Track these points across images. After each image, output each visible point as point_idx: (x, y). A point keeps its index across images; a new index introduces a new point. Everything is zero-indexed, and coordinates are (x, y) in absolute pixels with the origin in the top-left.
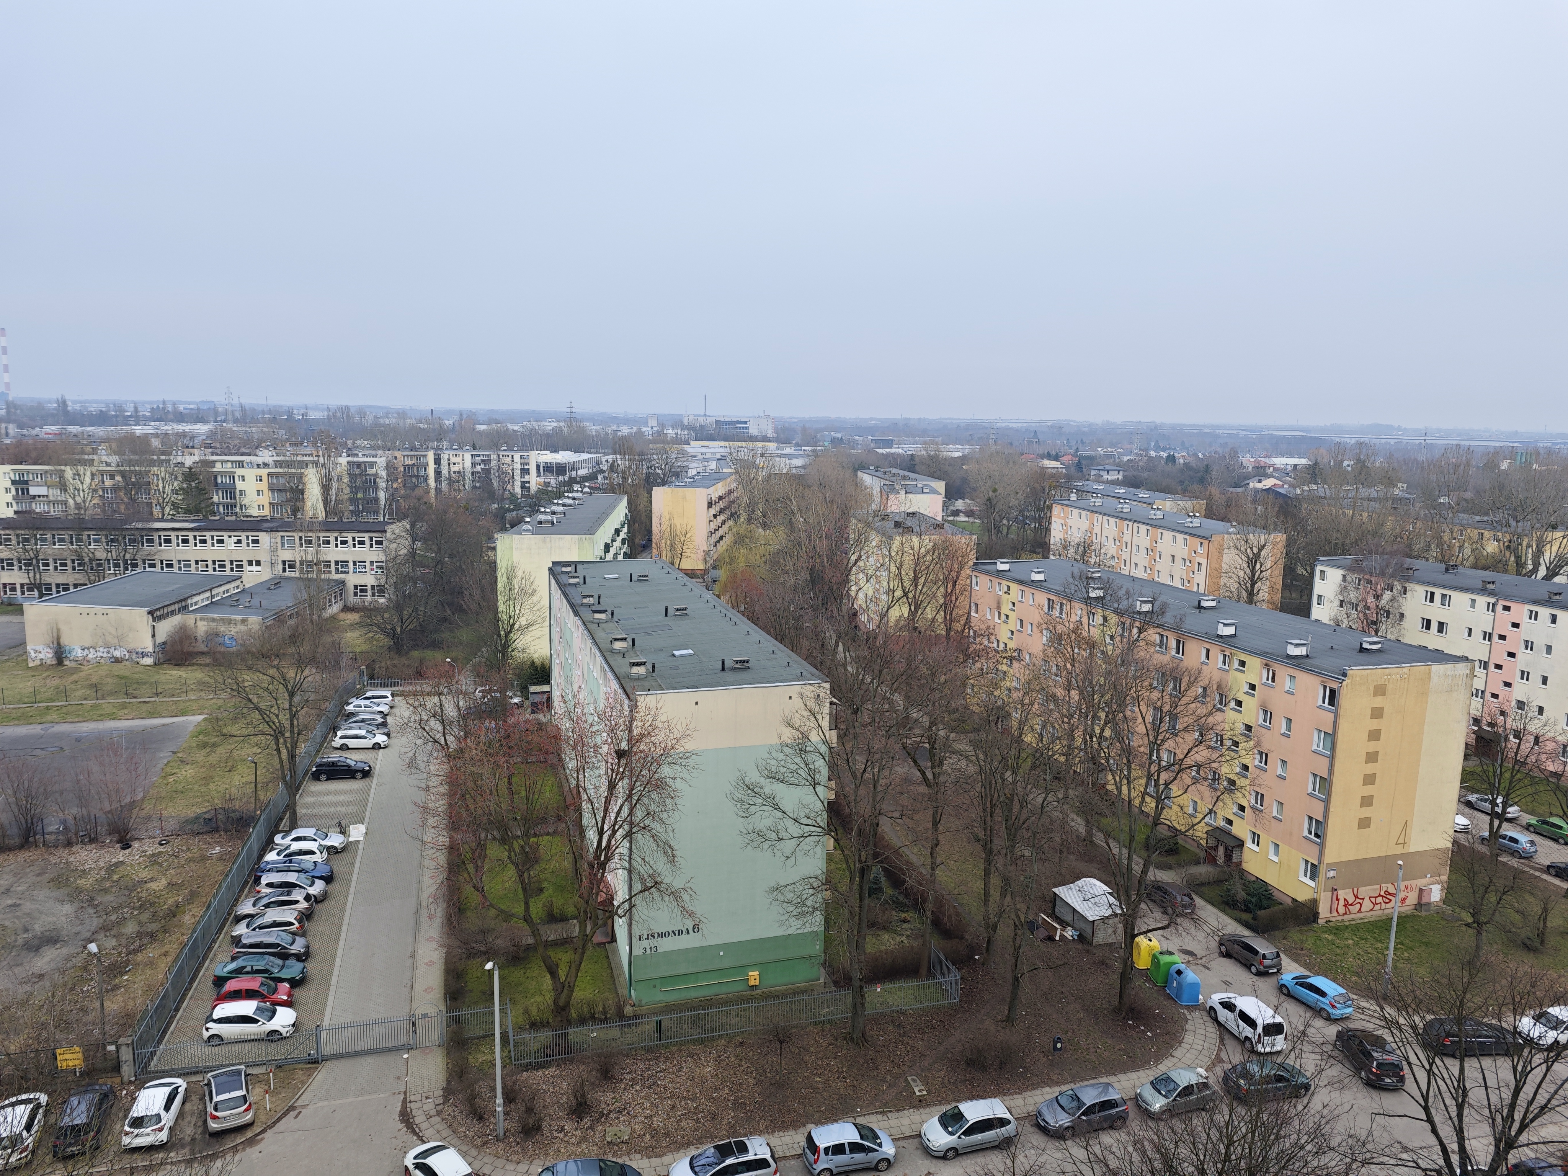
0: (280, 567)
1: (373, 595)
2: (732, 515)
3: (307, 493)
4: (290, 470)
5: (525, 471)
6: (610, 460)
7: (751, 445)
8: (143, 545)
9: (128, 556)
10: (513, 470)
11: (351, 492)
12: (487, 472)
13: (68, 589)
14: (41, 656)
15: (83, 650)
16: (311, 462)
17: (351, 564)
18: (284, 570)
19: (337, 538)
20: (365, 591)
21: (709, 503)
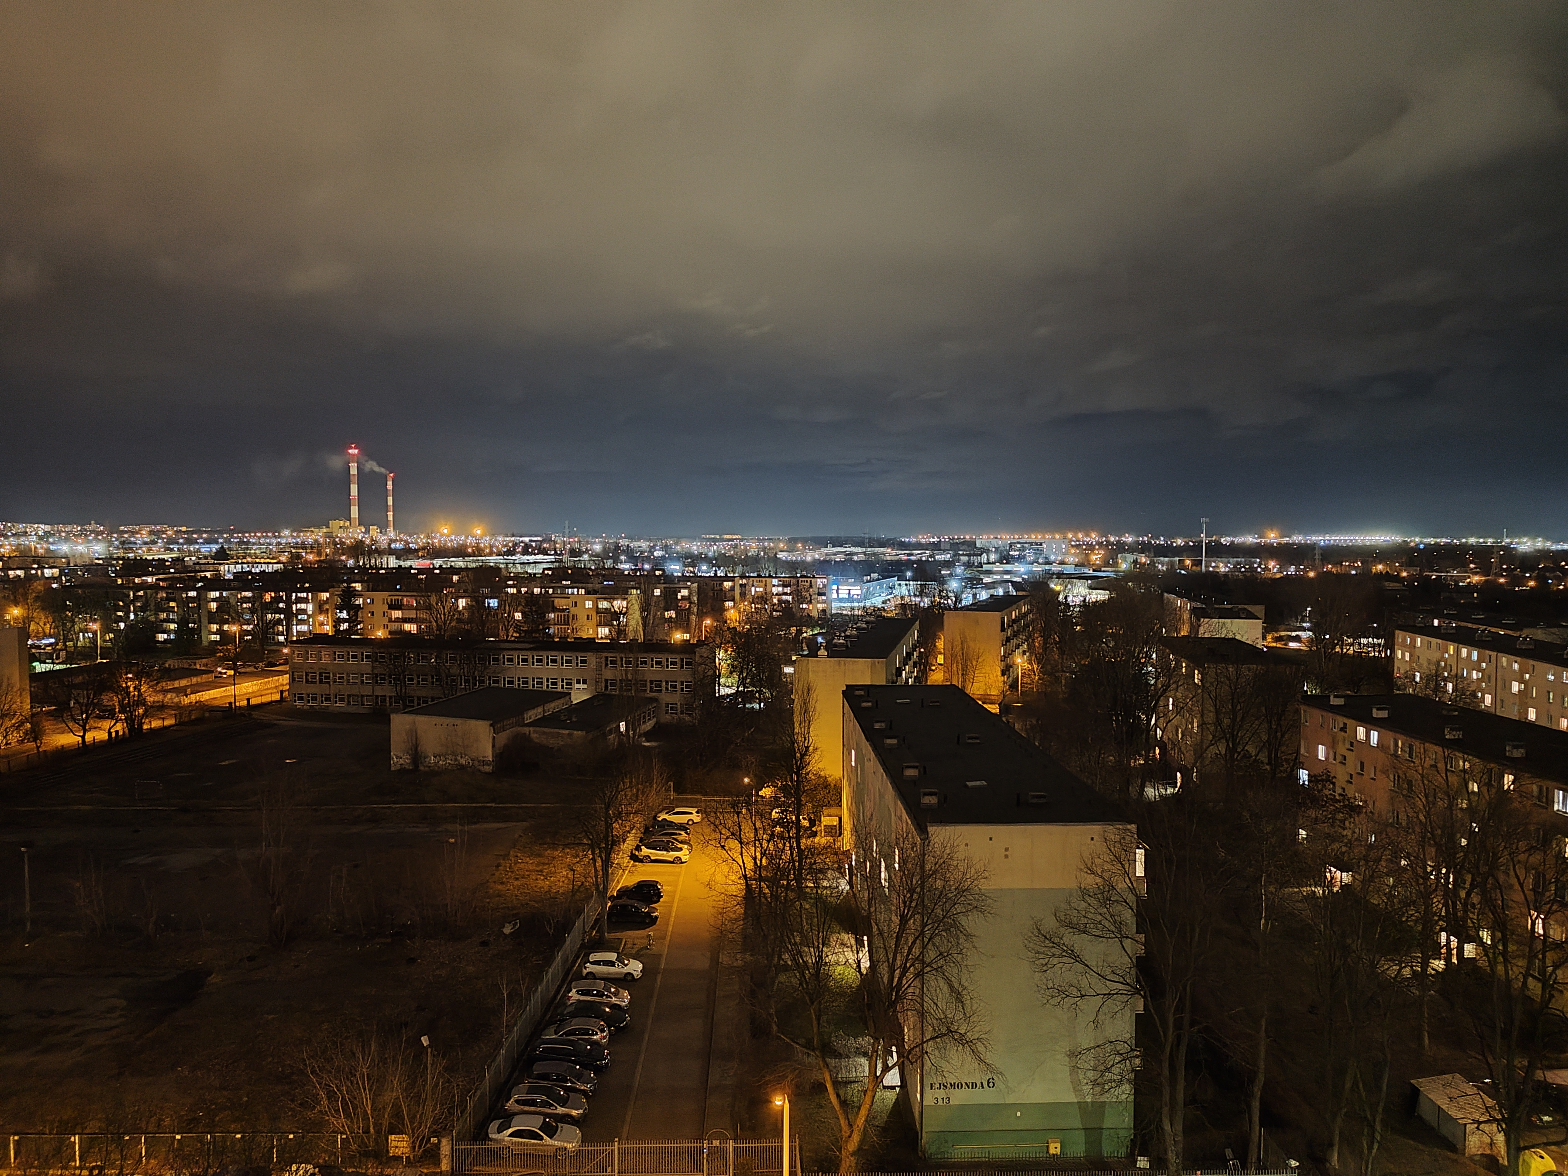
0: (603, 685)
1: (682, 713)
2: (1027, 639)
8: (489, 663)
9: (476, 673)
10: (811, 594)
13: (426, 702)
14: (402, 761)
15: (435, 757)
17: (664, 683)
18: (606, 688)
19: (653, 659)
20: (675, 709)
21: (1002, 627)
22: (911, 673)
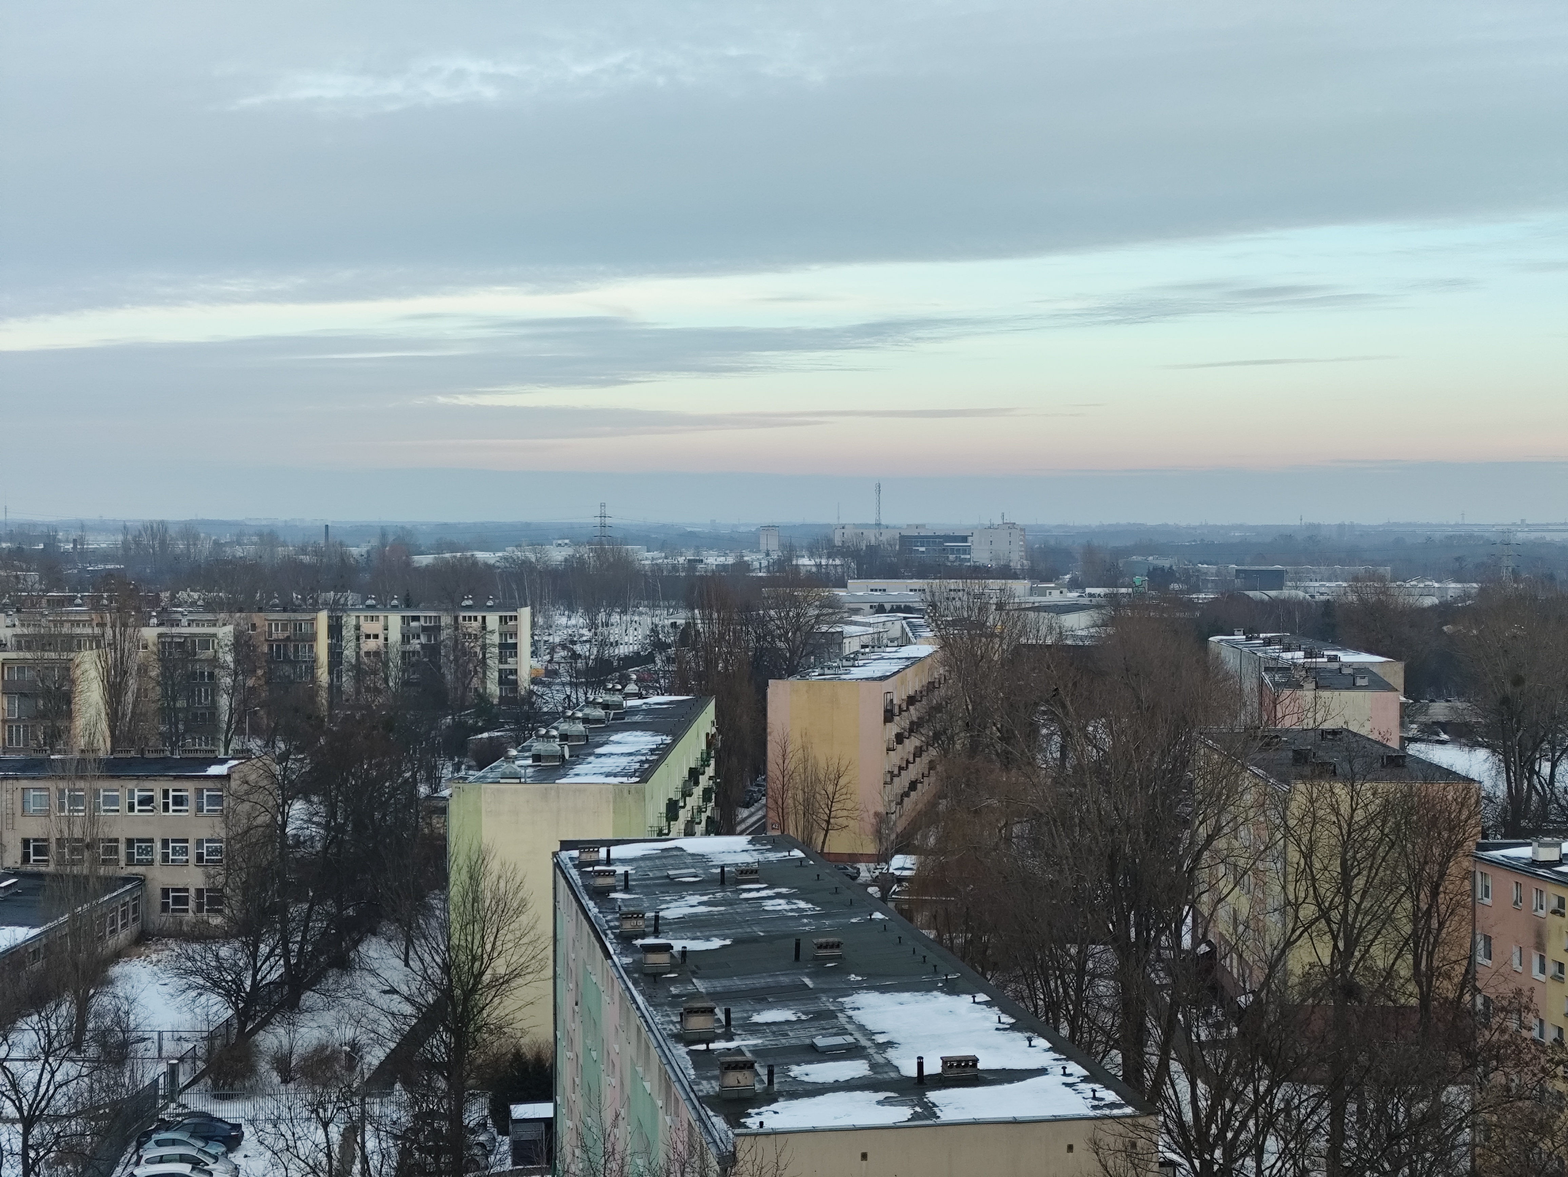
0: (19, 851)
2: (937, 736)
3: (78, 701)
4: (46, 655)
5: (509, 649)
6: (681, 622)
7: (976, 586)
10: (484, 647)
11: (164, 695)
12: (432, 650)
16: (88, 636)
17: (159, 845)
18: (26, 858)
19: (131, 792)
20: (184, 901)
21: (886, 711)
22: (700, 810)
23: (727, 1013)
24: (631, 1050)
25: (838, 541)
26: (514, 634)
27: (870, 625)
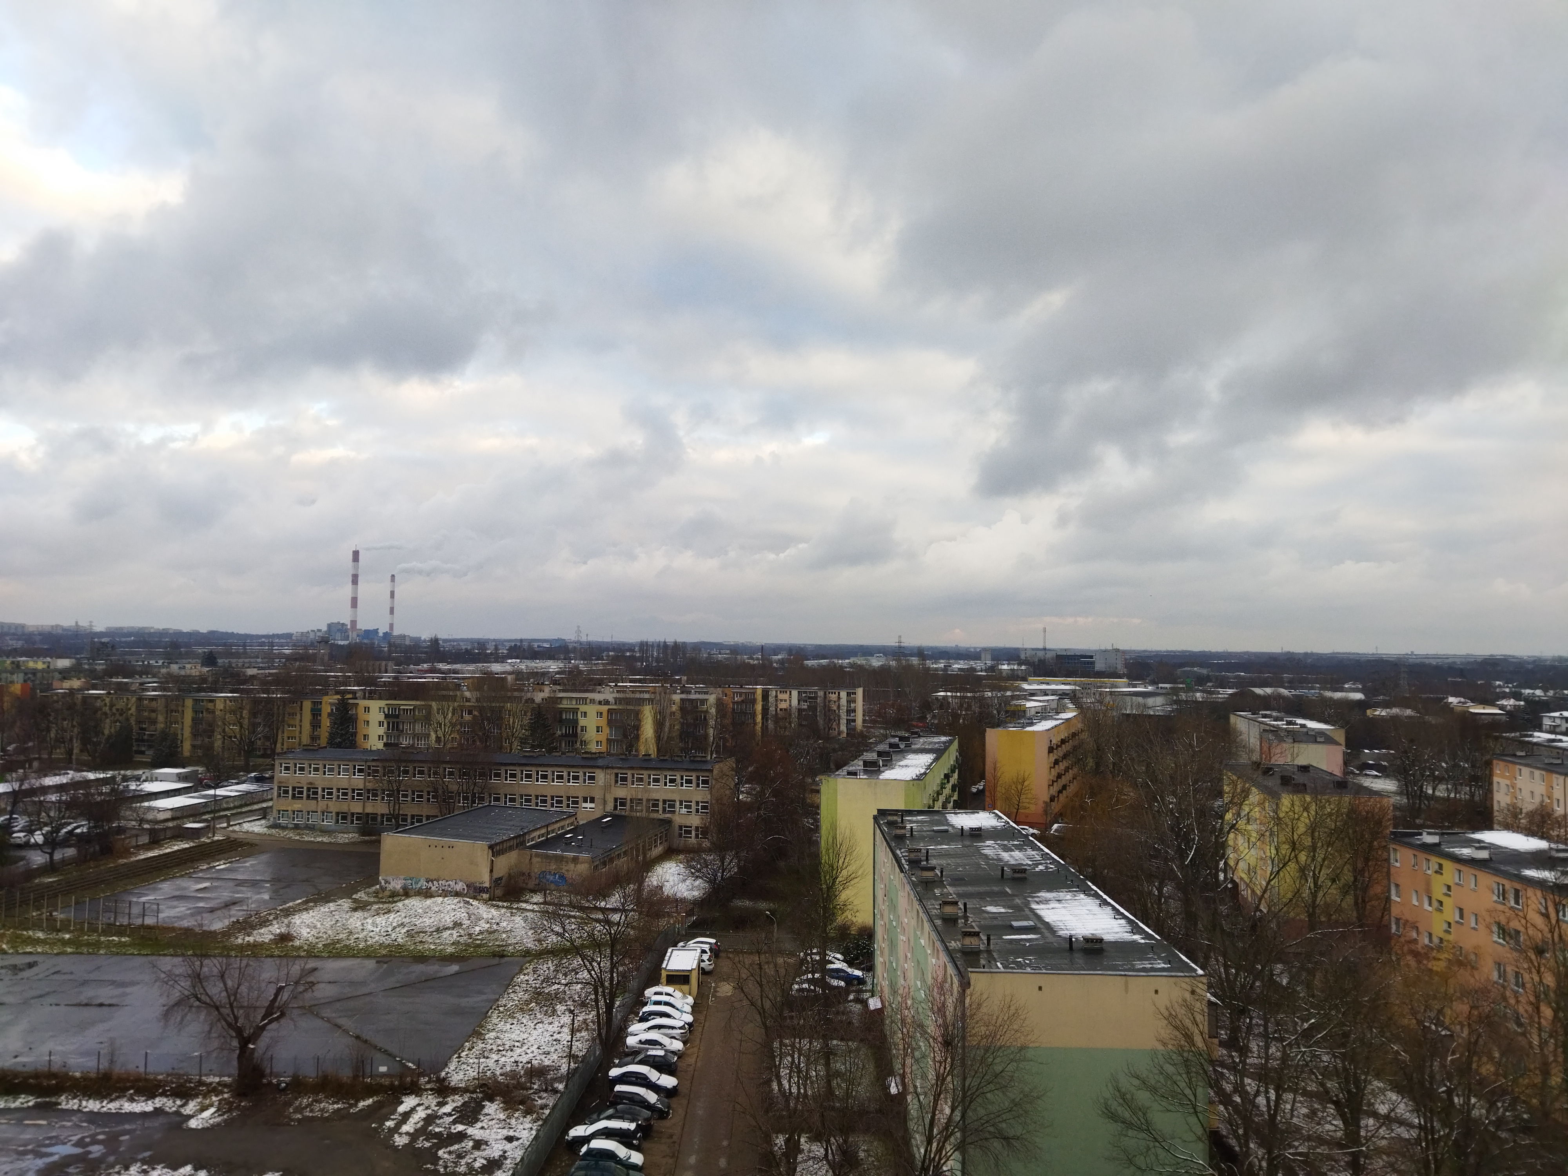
0: (612, 804)
1: (697, 836)
2: (1077, 761)
3: (642, 730)
4: (629, 707)
5: (851, 709)
8: (491, 779)
9: (476, 790)
10: (839, 708)
11: (683, 728)
12: (813, 708)
13: (421, 821)
14: (390, 887)
15: (428, 882)
16: (648, 698)
17: (678, 803)
18: (615, 808)
19: (666, 777)
20: (690, 832)
21: (1049, 748)
22: (950, 796)
23: (965, 905)
24: (914, 922)
25: (1023, 657)
26: (855, 702)
27: (1040, 701)
